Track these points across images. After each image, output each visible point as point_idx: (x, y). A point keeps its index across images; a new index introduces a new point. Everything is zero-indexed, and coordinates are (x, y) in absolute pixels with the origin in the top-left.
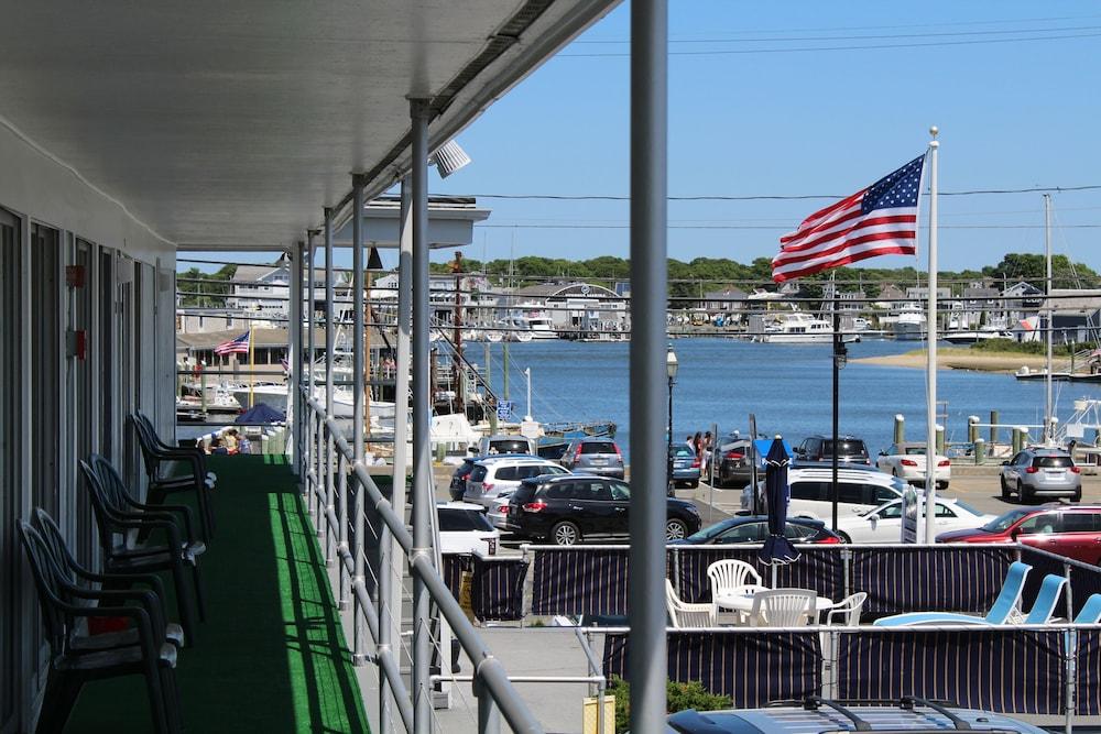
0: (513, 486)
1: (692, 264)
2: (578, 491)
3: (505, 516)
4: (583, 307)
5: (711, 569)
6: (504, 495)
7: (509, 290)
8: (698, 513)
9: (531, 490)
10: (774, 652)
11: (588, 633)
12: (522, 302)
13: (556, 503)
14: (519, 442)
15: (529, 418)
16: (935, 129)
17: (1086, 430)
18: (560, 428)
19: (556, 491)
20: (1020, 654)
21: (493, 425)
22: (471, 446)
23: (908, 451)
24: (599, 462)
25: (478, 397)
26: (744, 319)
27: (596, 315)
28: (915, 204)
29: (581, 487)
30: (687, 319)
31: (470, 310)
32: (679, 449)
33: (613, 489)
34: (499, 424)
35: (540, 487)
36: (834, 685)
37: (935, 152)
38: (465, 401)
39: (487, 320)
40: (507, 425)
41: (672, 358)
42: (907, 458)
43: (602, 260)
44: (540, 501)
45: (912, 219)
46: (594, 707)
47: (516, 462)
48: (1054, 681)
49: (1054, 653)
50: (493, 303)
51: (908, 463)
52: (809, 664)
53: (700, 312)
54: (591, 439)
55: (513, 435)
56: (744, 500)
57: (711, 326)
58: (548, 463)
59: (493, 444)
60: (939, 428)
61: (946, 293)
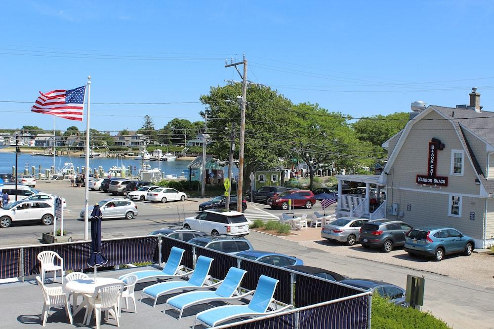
5: (39, 256)
16: (89, 77)
17: (67, 170)
28: (83, 103)
37: (90, 85)
42: (23, 179)
45: (81, 108)
49: (290, 325)
51: (24, 181)
60: (27, 170)
61: (9, 134)
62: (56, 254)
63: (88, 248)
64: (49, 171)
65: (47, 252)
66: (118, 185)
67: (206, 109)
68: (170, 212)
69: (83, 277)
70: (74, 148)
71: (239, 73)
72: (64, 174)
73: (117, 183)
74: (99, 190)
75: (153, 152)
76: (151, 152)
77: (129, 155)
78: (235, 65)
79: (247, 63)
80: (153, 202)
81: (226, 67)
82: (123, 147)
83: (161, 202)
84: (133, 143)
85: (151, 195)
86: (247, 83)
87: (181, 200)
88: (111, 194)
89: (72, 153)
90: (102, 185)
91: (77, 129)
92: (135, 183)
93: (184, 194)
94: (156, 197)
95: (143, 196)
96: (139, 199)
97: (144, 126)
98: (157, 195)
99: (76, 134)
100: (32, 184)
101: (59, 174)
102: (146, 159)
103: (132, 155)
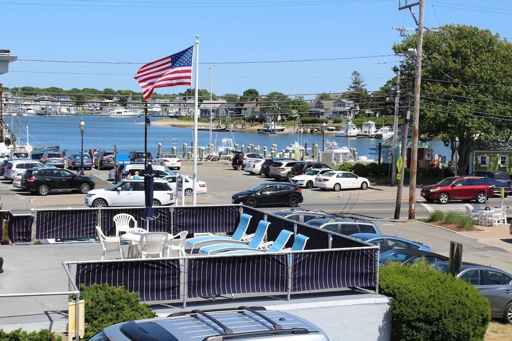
0: (23, 171)
1: (83, 90)
2: (49, 173)
3: (20, 182)
4: (45, 104)
5: (115, 218)
6: (20, 174)
7: (19, 98)
8: (94, 181)
9: (30, 173)
10: (158, 269)
11: (68, 264)
12: (24, 102)
13: (40, 178)
14: (24, 153)
15: (28, 144)
16: (198, 36)
17: (225, 149)
18: (38, 147)
19: (40, 173)
20: (268, 265)
21: (14, 146)
22: (6, 155)
23: (166, 156)
24: (55, 161)
25: (8, 136)
26: (101, 109)
27: (50, 107)
28: (191, 65)
29: (50, 172)
30: (81, 109)
31: (5, 104)
32: (84, 156)
33: (61, 172)
34: (17, 146)
35: (34, 172)
36: (186, 284)
37: (198, 45)
38: (4, 138)
39: (12, 108)
40: (20, 146)
41: (83, 123)
42: (165, 159)
43: (51, 88)
44: (34, 177)
45: (189, 71)
46: (74, 306)
47: (24, 162)
48: (282, 277)
49: (283, 265)
50: (14, 102)
51: (166, 161)
52: (174, 274)
53: (86, 106)
54: (51, 152)
55: (22, 151)
56: (110, 175)
57: (89, 111)
58: (36, 162)
59: (15, 154)
60: (175, 148)
61: (168, 101)
62: (131, 217)
63: (164, 214)
64: (203, 150)
65: (123, 214)
66: (282, 167)
67: (401, 64)
68: (338, 202)
69: (140, 231)
70: (252, 120)
71: (414, 18)
72: (220, 154)
73: (281, 164)
74: (260, 174)
75: (362, 125)
76: (359, 126)
77: (329, 130)
78: (410, 7)
79: (423, 4)
80: (324, 189)
81: (400, 9)
82: (322, 118)
83: (333, 190)
84: (335, 113)
85: (320, 180)
86: (424, 30)
87: (361, 188)
88: (274, 179)
89: (249, 127)
90: (263, 167)
91: (257, 93)
92: (302, 165)
93: (366, 180)
94: (326, 183)
95: (310, 182)
96: (305, 185)
97: (351, 87)
98: (327, 180)
99: (255, 100)
100: (176, 166)
101: (215, 154)
102: (352, 135)
103: (332, 130)
